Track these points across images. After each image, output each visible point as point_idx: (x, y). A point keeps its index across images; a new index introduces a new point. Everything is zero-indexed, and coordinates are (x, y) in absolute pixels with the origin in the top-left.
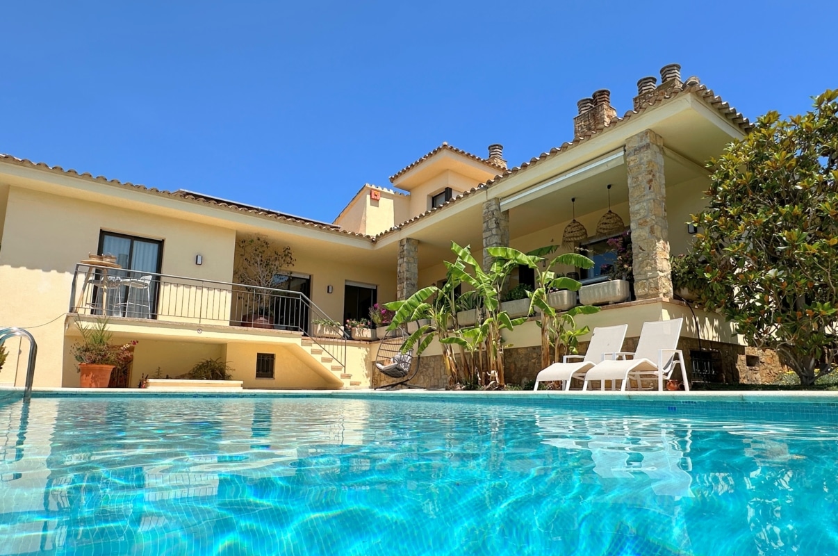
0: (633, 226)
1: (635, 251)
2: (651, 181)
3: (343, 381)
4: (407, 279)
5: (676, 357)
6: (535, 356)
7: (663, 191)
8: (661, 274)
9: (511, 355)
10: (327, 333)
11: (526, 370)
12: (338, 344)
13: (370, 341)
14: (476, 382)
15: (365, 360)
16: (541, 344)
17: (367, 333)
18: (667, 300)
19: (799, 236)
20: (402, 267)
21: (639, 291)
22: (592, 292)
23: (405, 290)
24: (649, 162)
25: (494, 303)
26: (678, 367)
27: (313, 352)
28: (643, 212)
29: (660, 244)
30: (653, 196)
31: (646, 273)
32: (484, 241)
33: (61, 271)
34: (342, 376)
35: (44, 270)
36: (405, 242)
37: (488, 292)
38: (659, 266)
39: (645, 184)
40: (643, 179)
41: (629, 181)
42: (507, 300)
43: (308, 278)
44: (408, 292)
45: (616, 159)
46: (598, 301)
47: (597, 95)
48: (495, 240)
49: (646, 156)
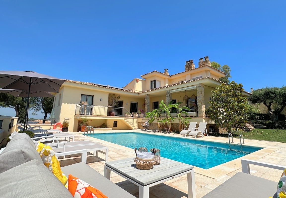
0: (198, 102)
1: (198, 107)
2: (201, 94)
3: (133, 128)
4: (147, 104)
5: (205, 130)
6: (178, 125)
7: (204, 95)
8: (203, 112)
9: (172, 125)
10: (128, 116)
11: (176, 128)
12: (131, 118)
13: (137, 117)
14: (165, 130)
15: (136, 122)
16: (179, 123)
17: (137, 116)
18: (204, 117)
19: (226, 110)
20: (147, 101)
21: (199, 115)
22: (190, 114)
23: (147, 107)
24: (201, 90)
25: (170, 115)
26: (206, 132)
27: (127, 121)
28: (200, 99)
29: (203, 106)
30: (202, 96)
31: (200, 111)
32: (166, 99)
33: (74, 104)
34: (133, 127)
35: (70, 104)
36: (147, 95)
37: (168, 112)
38: (203, 111)
39: (200, 94)
40: (200, 93)
41: (197, 93)
42: (172, 113)
43: (122, 101)
44: (148, 107)
45: (194, 87)
46: (191, 116)
47: (190, 61)
48: (169, 99)
49: (200, 88)
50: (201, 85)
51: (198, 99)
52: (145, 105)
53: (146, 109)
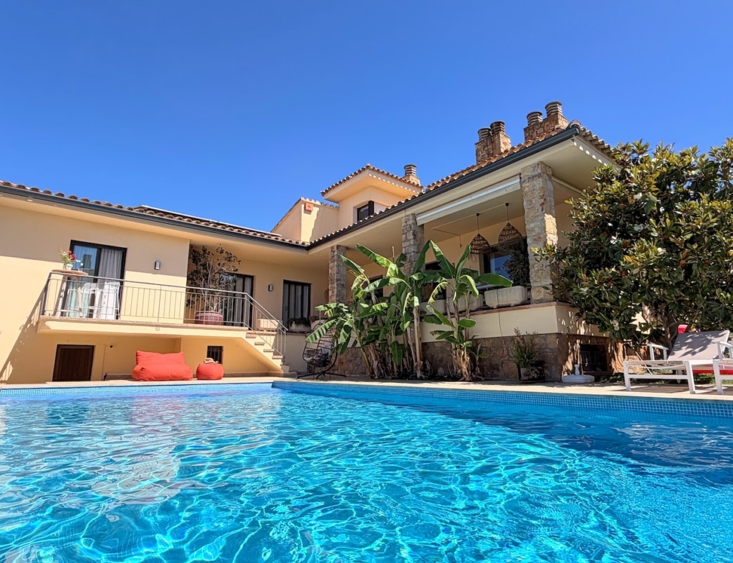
1: (531, 262)
2: (543, 204)
4: (337, 281)
7: (554, 211)
11: (441, 361)
13: (304, 332)
20: (333, 270)
21: (535, 296)
23: (335, 291)
24: (541, 189)
27: (257, 344)
28: (537, 230)
31: (541, 280)
32: (404, 249)
39: (538, 207)
41: (525, 204)
43: (252, 274)
44: (338, 291)
45: (513, 185)
46: (501, 303)
47: (494, 125)
48: (412, 249)
49: (538, 183)
50: (539, 171)
51: (529, 230)
52: (330, 286)
53: (334, 298)
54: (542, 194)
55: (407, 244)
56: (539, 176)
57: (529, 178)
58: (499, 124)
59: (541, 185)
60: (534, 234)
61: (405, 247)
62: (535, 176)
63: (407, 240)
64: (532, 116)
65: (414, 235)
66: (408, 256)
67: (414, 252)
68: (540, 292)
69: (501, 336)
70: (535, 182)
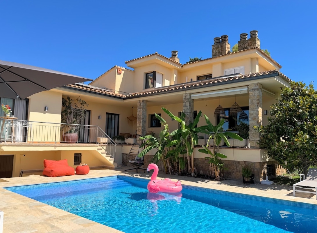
0: (250, 119)
1: (250, 129)
2: (258, 103)
4: (141, 119)
7: (262, 106)
13: (120, 144)
20: (140, 112)
21: (251, 145)
24: (258, 96)
31: (255, 138)
34: (114, 163)
36: (142, 102)
40: (255, 102)
41: (249, 101)
44: (143, 124)
45: (244, 90)
46: (234, 145)
47: (223, 37)
48: (189, 111)
49: (257, 93)
50: (258, 87)
51: (250, 114)
52: (138, 121)
53: (141, 128)
54: (258, 98)
55: (185, 108)
56: (258, 89)
57: (253, 89)
58: (226, 36)
59: (258, 94)
60: (253, 116)
61: (184, 109)
62: (256, 89)
63: (185, 106)
64: (243, 36)
65: (190, 104)
66: (186, 114)
67: (189, 112)
68: (254, 143)
69: (234, 160)
70: (255, 92)
